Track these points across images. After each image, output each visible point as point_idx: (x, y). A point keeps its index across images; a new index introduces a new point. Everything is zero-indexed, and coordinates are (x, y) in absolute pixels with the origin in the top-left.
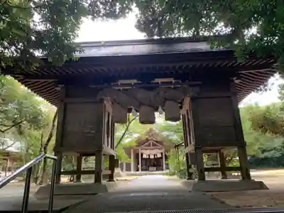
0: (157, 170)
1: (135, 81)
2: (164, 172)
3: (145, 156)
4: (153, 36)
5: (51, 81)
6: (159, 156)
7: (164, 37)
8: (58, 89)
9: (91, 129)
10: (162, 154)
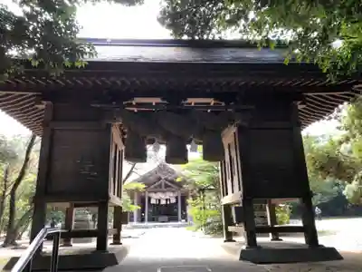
0: (169, 221)
1: (159, 100)
2: (179, 223)
3: (153, 201)
4: (182, 34)
5: (30, 94)
6: (173, 201)
7: (197, 38)
8: (41, 107)
9: (91, 169)
10: (177, 198)
